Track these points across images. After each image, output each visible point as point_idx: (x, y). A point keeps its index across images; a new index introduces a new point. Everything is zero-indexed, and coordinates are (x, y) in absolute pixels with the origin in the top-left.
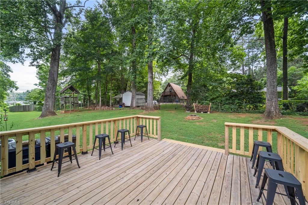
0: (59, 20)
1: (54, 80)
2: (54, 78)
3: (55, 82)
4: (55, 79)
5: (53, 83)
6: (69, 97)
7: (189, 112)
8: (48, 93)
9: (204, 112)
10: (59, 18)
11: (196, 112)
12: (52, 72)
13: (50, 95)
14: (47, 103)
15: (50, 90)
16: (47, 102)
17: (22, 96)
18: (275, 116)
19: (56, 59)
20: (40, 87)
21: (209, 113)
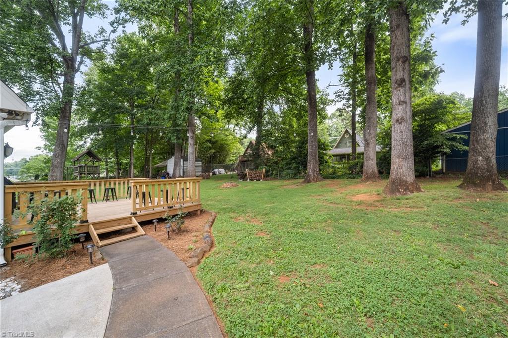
0: (70, 65)
1: (63, 144)
2: (63, 141)
3: (65, 146)
4: (65, 142)
5: (62, 147)
6: (84, 167)
7: (241, 181)
8: (55, 160)
9: (257, 180)
10: (70, 63)
11: (248, 180)
12: (60, 134)
13: (57, 163)
14: (54, 174)
15: (58, 157)
16: (54, 172)
17: (13, 167)
18: (313, 179)
19: (66, 117)
20: (45, 151)
21: (262, 180)
